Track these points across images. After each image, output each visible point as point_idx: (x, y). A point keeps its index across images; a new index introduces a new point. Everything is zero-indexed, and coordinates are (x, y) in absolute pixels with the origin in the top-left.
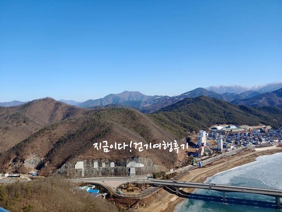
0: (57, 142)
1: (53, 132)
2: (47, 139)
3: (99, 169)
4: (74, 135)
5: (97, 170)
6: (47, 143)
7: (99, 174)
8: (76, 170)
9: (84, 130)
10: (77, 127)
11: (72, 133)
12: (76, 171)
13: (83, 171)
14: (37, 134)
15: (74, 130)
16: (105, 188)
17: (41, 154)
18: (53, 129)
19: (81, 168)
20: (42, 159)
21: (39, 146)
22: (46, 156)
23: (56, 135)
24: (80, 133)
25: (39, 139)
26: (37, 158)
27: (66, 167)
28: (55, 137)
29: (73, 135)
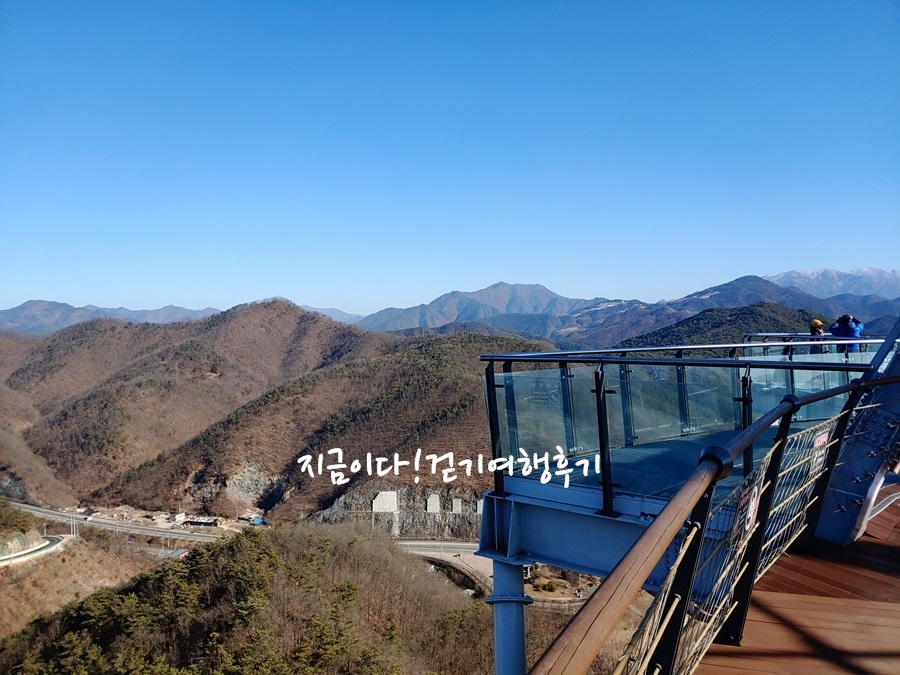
0: (318, 432)
1: (306, 400)
2: (287, 420)
3: (444, 516)
4: (369, 410)
5: (438, 518)
6: (288, 432)
7: (443, 530)
8: (377, 515)
9: (398, 398)
10: (374, 389)
11: (362, 405)
12: (376, 519)
13: (397, 519)
14: (260, 405)
15: (365, 397)
16: (466, 576)
17: (271, 464)
18: (305, 393)
19: (391, 510)
20: (275, 479)
21: (267, 440)
22: (285, 471)
23: (314, 411)
24: (386, 407)
25: (266, 419)
26: (262, 474)
27: (347, 506)
28: (311, 415)
29: (364, 413)
